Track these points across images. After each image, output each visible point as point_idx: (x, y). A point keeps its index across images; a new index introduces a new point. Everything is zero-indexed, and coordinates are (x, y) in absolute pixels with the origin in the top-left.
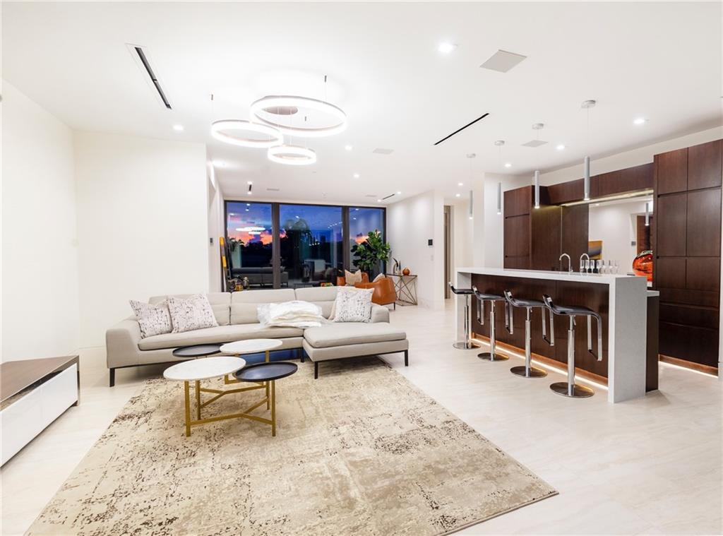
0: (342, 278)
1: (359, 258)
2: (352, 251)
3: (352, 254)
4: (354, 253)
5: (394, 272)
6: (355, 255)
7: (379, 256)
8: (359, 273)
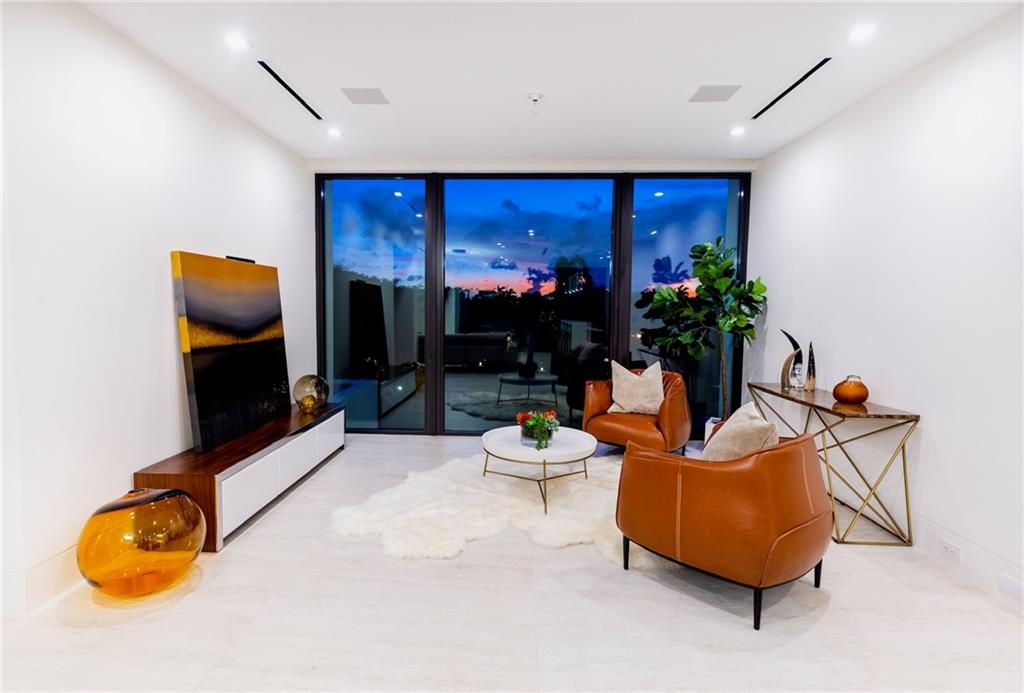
0: (602, 384)
1: (659, 324)
2: (640, 305)
3: (637, 316)
4: (646, 310)
5: (785, 383)
6: (646, 316)
7: (726, 324)
8: (654, 372)
